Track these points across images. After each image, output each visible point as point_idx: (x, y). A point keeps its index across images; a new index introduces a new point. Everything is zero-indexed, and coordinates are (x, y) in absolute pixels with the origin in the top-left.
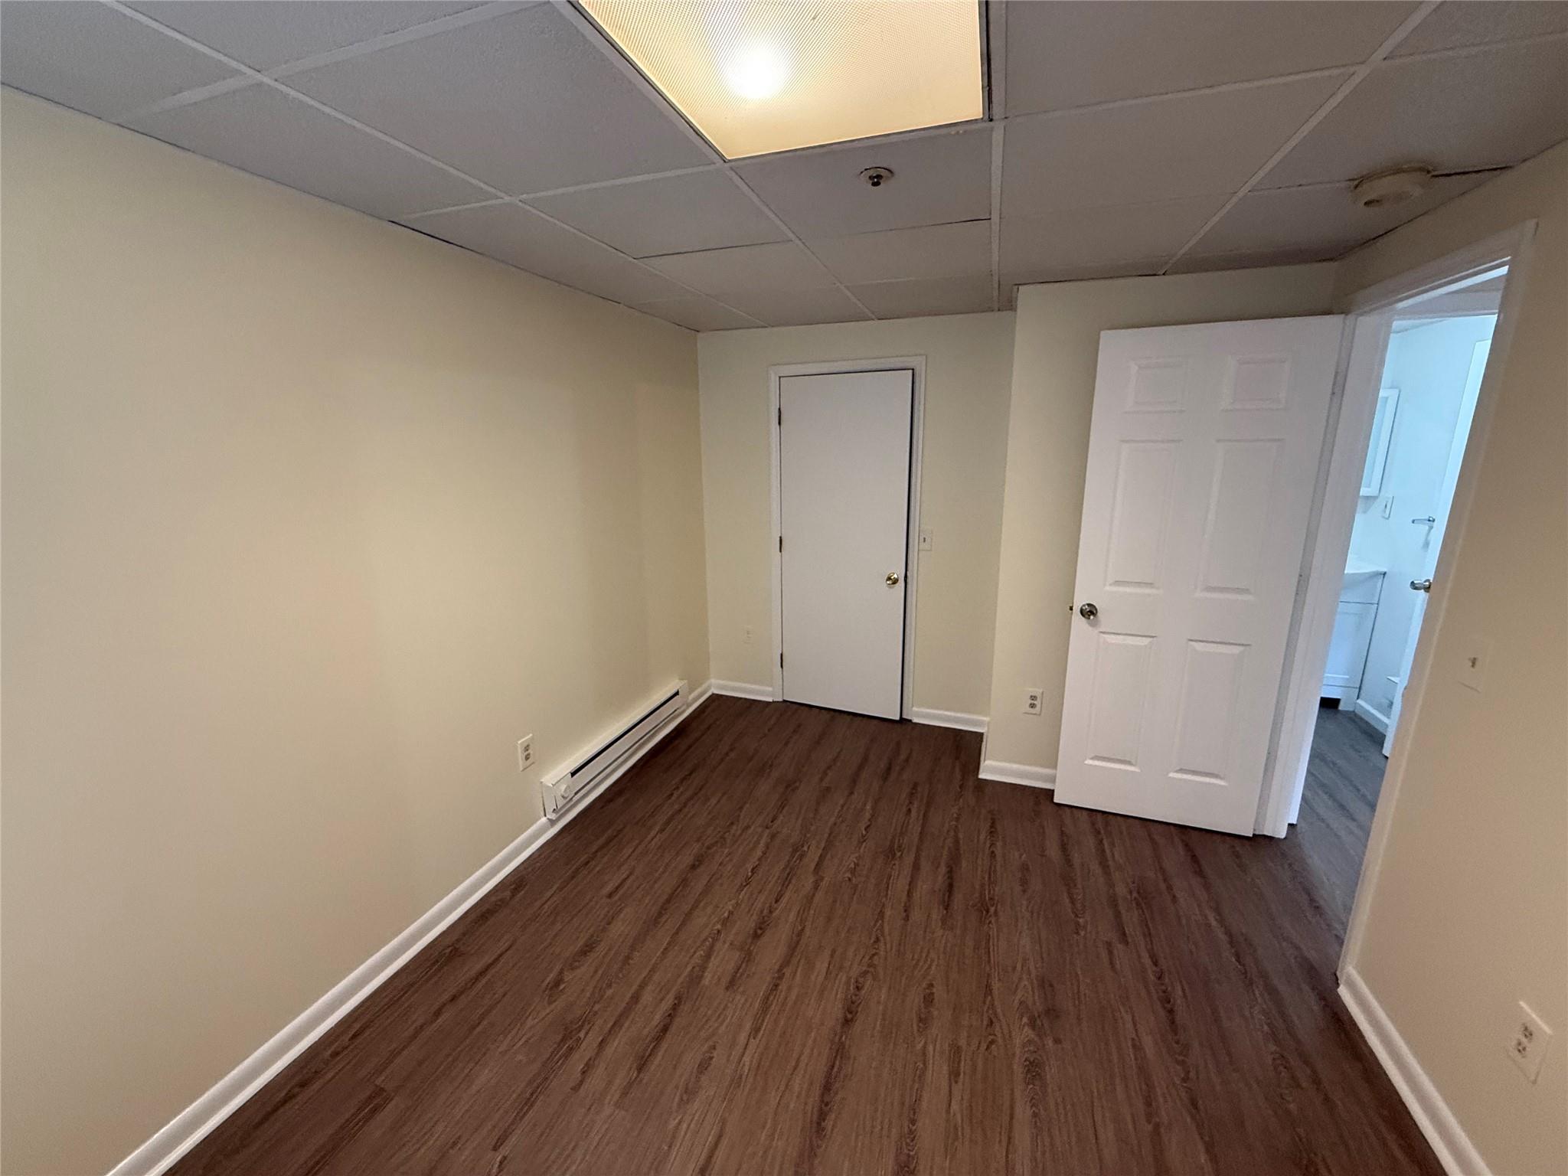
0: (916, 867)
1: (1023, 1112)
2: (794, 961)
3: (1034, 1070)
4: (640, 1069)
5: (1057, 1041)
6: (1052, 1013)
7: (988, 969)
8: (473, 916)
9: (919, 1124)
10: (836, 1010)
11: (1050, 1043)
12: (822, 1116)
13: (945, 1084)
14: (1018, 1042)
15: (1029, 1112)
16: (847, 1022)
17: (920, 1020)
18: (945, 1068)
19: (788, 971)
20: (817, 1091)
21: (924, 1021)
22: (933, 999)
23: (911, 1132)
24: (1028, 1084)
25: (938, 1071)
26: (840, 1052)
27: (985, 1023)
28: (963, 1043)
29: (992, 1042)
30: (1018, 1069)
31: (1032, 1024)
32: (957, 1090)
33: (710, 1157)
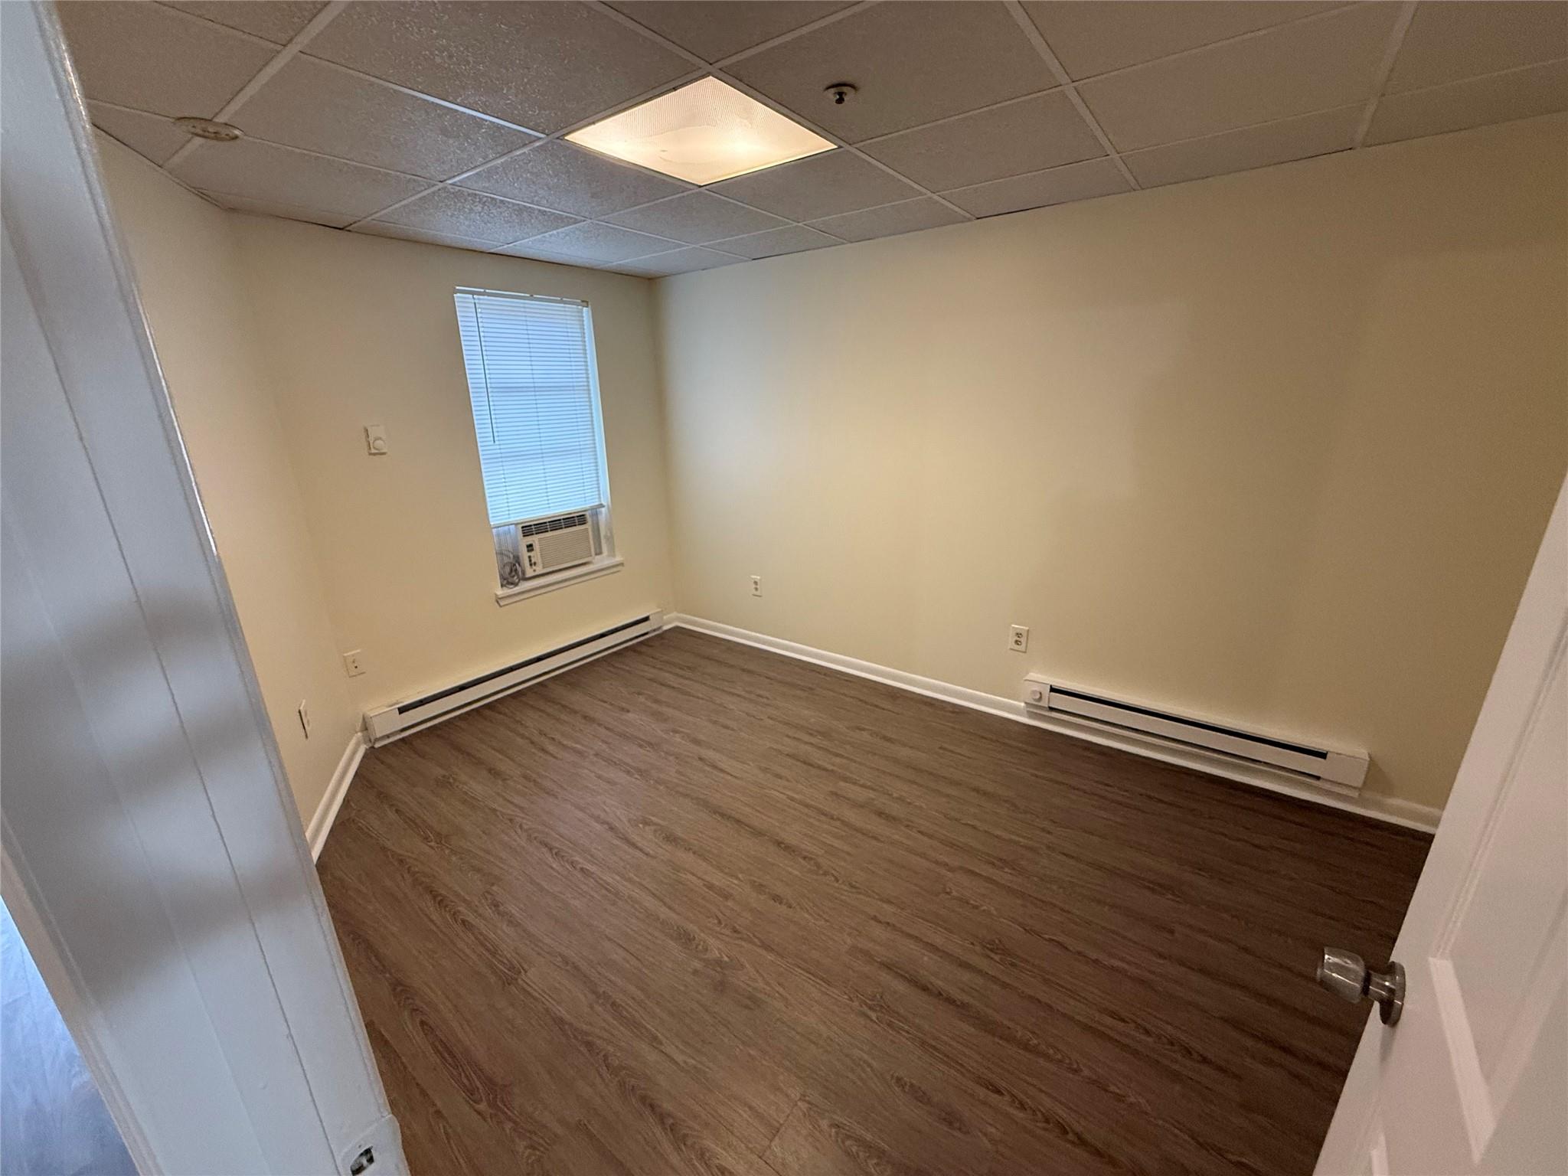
0: (965, 965)
1: (664, 912)
2: (846, 829)
3: (686, 939)
4: (787, 755)
5: (695, 972)
6: (721, 987)
7: (790, 960)
8: (929, 700)
9: (691, 854)
10: (792, 840)
11: (697, 965)
12: (722, 815)
13: (708, 878)
14: (711, 941)
15: (662, 916)
16: (779, 844)
17: (761, 885)
18: (717, 884)
19: (838, 823)
20: (737, 816)
21: (759, 888)
22: (775, 901)
23: (690, 849)
24: (678, 928)
25: (718, 879)
26: (758, 833)
27: (738, 927)
28: (730, 903)
29: (720, 922)
30: (691, 927)
31: (719, 962)
32: (700, 883)
33: (728, 774)
